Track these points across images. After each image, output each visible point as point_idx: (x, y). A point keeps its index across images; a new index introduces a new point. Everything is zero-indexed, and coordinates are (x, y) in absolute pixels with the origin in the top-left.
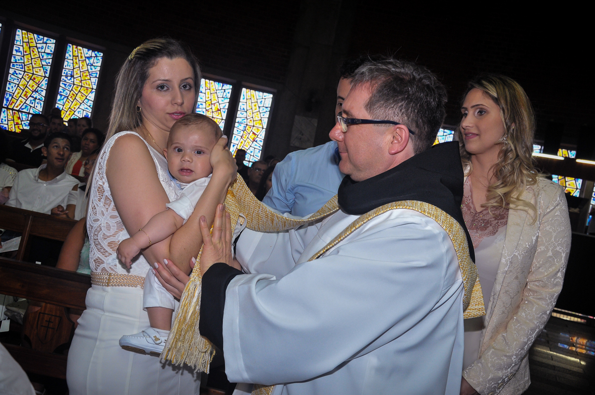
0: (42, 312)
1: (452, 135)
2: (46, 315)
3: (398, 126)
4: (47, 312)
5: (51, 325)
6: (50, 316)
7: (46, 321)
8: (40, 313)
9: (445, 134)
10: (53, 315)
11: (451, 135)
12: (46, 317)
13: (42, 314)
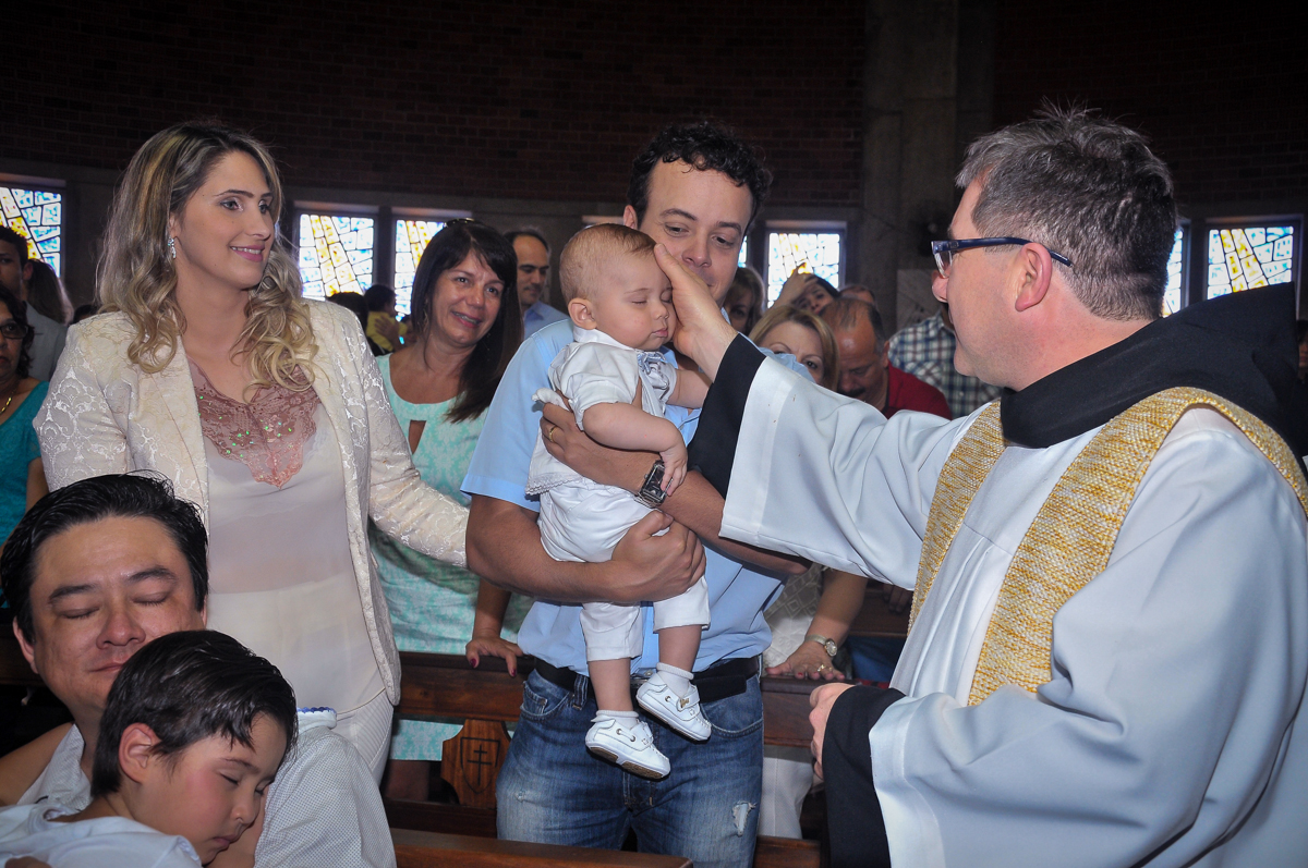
0: (466, 736)
1: (1290, 238)
2: (473, 741)
3: (1026, 246)
4: (473, 736)
5: (484, 758)
6: (480, 742)
7: (475, 751)
8: (462, 738)
9: (1270, 238)
10: (483, 740)
11: (1286, 239)
12: (474, 745)
13: (465, 741)
